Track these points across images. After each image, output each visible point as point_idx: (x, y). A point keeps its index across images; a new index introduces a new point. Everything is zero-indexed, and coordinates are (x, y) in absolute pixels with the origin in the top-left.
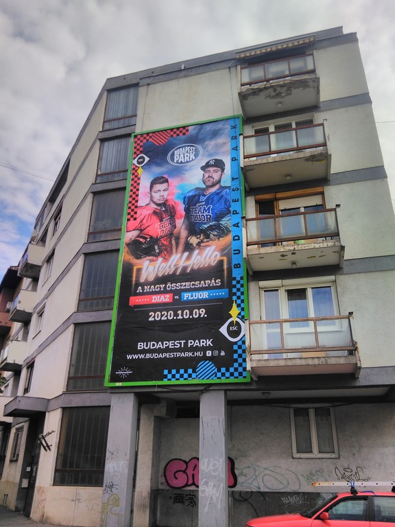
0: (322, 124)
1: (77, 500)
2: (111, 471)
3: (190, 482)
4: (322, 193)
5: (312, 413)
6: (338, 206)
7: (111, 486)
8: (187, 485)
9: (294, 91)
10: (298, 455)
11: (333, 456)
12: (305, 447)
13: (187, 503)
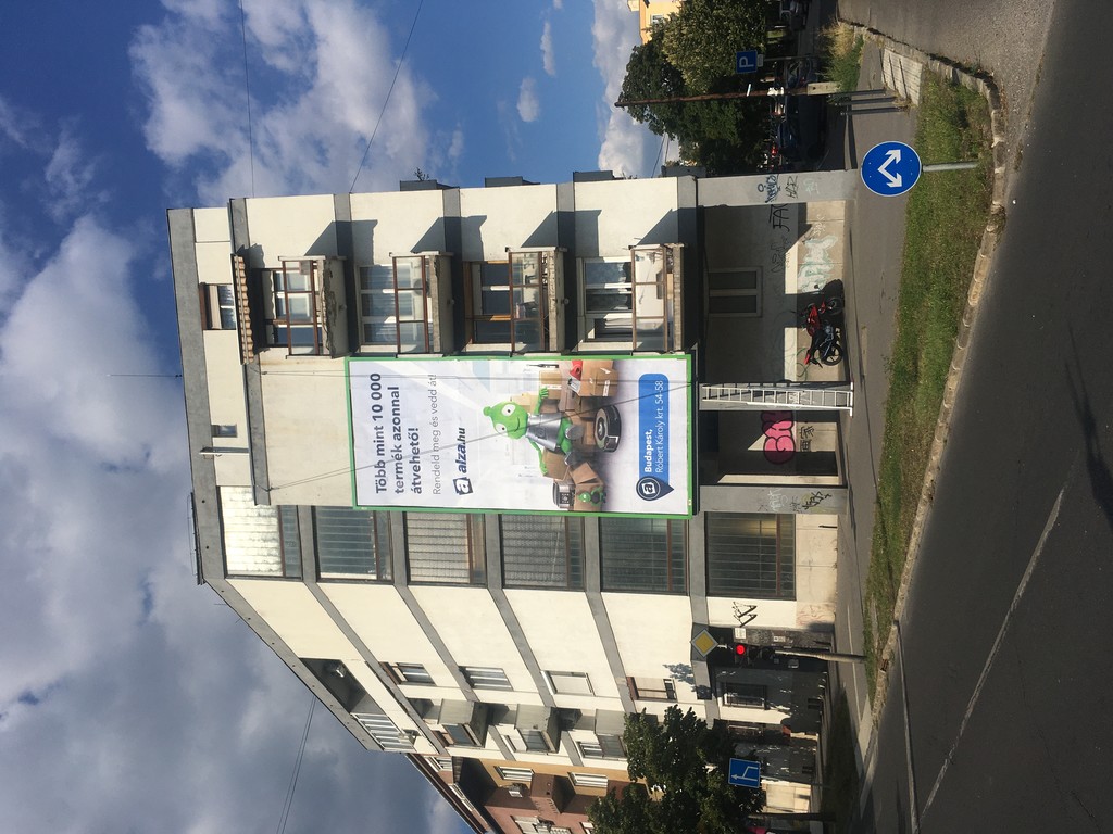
0: (394, 259)
1: (810, 565)
2: (778, 506)
3: (788, 433)
4: (471, 263)
5: (714, 293)
6: (507, 249)
7: (795, 504)
8: (791, 438)
9: (331, 290)
10: (759, 311)
11: (759, 272)
12: (750, 304)
13: (810, 437)
